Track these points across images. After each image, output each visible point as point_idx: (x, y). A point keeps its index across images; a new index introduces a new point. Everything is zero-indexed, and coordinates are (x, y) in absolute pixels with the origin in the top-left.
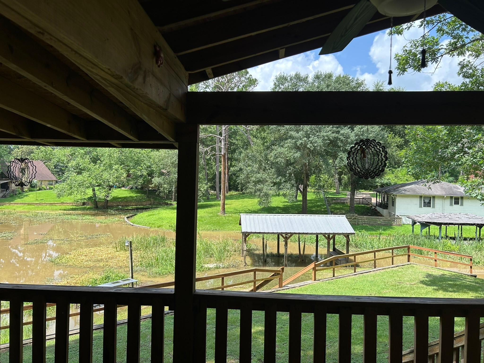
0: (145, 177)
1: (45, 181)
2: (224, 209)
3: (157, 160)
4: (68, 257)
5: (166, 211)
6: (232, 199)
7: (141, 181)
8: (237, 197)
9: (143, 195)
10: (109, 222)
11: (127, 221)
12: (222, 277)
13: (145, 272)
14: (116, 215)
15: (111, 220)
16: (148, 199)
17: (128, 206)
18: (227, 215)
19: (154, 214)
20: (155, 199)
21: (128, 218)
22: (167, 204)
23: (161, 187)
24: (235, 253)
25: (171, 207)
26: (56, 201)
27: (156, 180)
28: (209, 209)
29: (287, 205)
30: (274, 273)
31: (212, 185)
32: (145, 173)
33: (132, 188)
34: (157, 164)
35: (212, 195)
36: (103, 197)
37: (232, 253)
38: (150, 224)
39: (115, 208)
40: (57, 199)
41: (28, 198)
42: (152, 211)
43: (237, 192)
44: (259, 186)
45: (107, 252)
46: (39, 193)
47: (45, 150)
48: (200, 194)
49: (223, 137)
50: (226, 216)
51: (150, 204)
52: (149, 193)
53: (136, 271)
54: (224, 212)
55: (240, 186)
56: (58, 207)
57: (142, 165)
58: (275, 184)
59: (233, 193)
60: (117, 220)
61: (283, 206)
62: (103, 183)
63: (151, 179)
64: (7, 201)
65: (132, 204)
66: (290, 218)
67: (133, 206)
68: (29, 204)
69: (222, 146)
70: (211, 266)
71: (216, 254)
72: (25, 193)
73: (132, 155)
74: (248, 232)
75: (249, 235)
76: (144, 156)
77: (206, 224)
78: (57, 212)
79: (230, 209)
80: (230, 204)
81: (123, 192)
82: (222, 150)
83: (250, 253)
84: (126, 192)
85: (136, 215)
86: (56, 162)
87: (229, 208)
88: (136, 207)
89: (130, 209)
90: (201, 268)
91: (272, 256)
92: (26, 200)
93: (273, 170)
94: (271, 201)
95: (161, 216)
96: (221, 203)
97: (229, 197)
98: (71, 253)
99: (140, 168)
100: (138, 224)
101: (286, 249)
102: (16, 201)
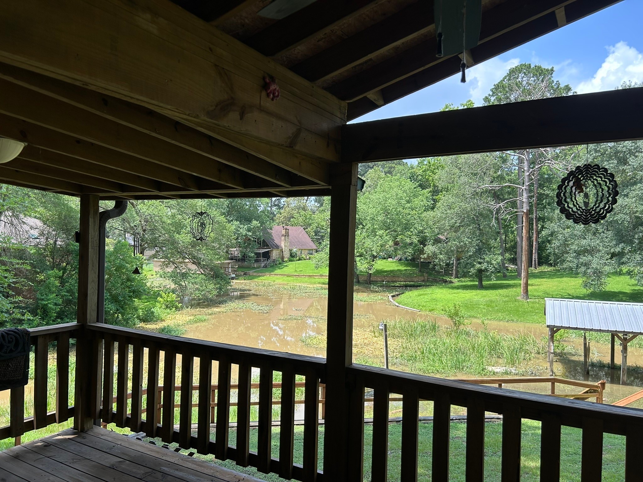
0: (416, 245)
1: (305, 250)
2: (526, 291)
3: (431, 223)
4: (320, 338)
5: (442, 291)
6: (543, 278)
7: (410, 250)
8: (551, 275)
9: (415, 268)
10: (370, 300)
11: (392, 300)
12: (500, 383)
13: (406, 366)
14: (380, 292)
15: (373, 298)
16: (420, 274)
17: (396, 282)
18: (531, 300)
19: (426, 294)
20: (430, 274)
21: (393, 296)
22: (446, 282)
23: (436, 258)
24: (537, 356)
25: (450, 285)
26: (315, 273)
27: (430, 249)
28: (505, 290)
29: (639, 290)
30: (589, 389)
31: (512, 256)
32: (415, 240)
33: (400, 260)
34: (431, 229)
35: (511, 271)
36: (365, 270)
37: (533, 355)
38: (419, 306)
39: (379, 283)
40: (316, 271)
41: (288, 269)
42: (425, 290)
43: (551, 268)
44: (583, 259)
45: (363, 337)
46: (299, 264)
47: (305, 214)
48: (491, 269)
49: (526, 186)
50: (530, 302)
51: (423, 281)
52: (421, 266)
53: (395, 364)
54: (526, 296)
55: (552, 258)
56: (317, 280)
57: (412, 230)
58: (613, 255)
59: (545, 268)
60: (379, 298)
61: (631, 292)
62: (365, 253)
63: (423, 248)
64: (267, 271)
65: (401, 279)
66: (632, 310)
67: (401, 282)
68: (288, 276)
69: (524, 200)
70: (497, 369)
71: (506, 354)
72: (285, 263)
73: (399, 217)
74: (557, 327)
75: (558, 330)
76: (414, 218)
77: (498, 311)
78: (315, 286)
79: (537, 291)
80: (538, 285)
81: (390, 264)
82: (525, 205)
83: (563, 358)
84: (394, 264)
85: (404, 293)
86: (315, 227)
87: (535, 290)
88: (405, 283)
89: (397, 286)
90: (483, 370)
91: (601, 366)
92: (285, 270)
93: (610, 232)
94: (605, 282)
95: (434, 296)
96: (522, 282)
97: (538, 274)
98: (324, 334)
99: (409, 233)
100: (405, 304)
101: (625, 358)
102: (276, 271)
